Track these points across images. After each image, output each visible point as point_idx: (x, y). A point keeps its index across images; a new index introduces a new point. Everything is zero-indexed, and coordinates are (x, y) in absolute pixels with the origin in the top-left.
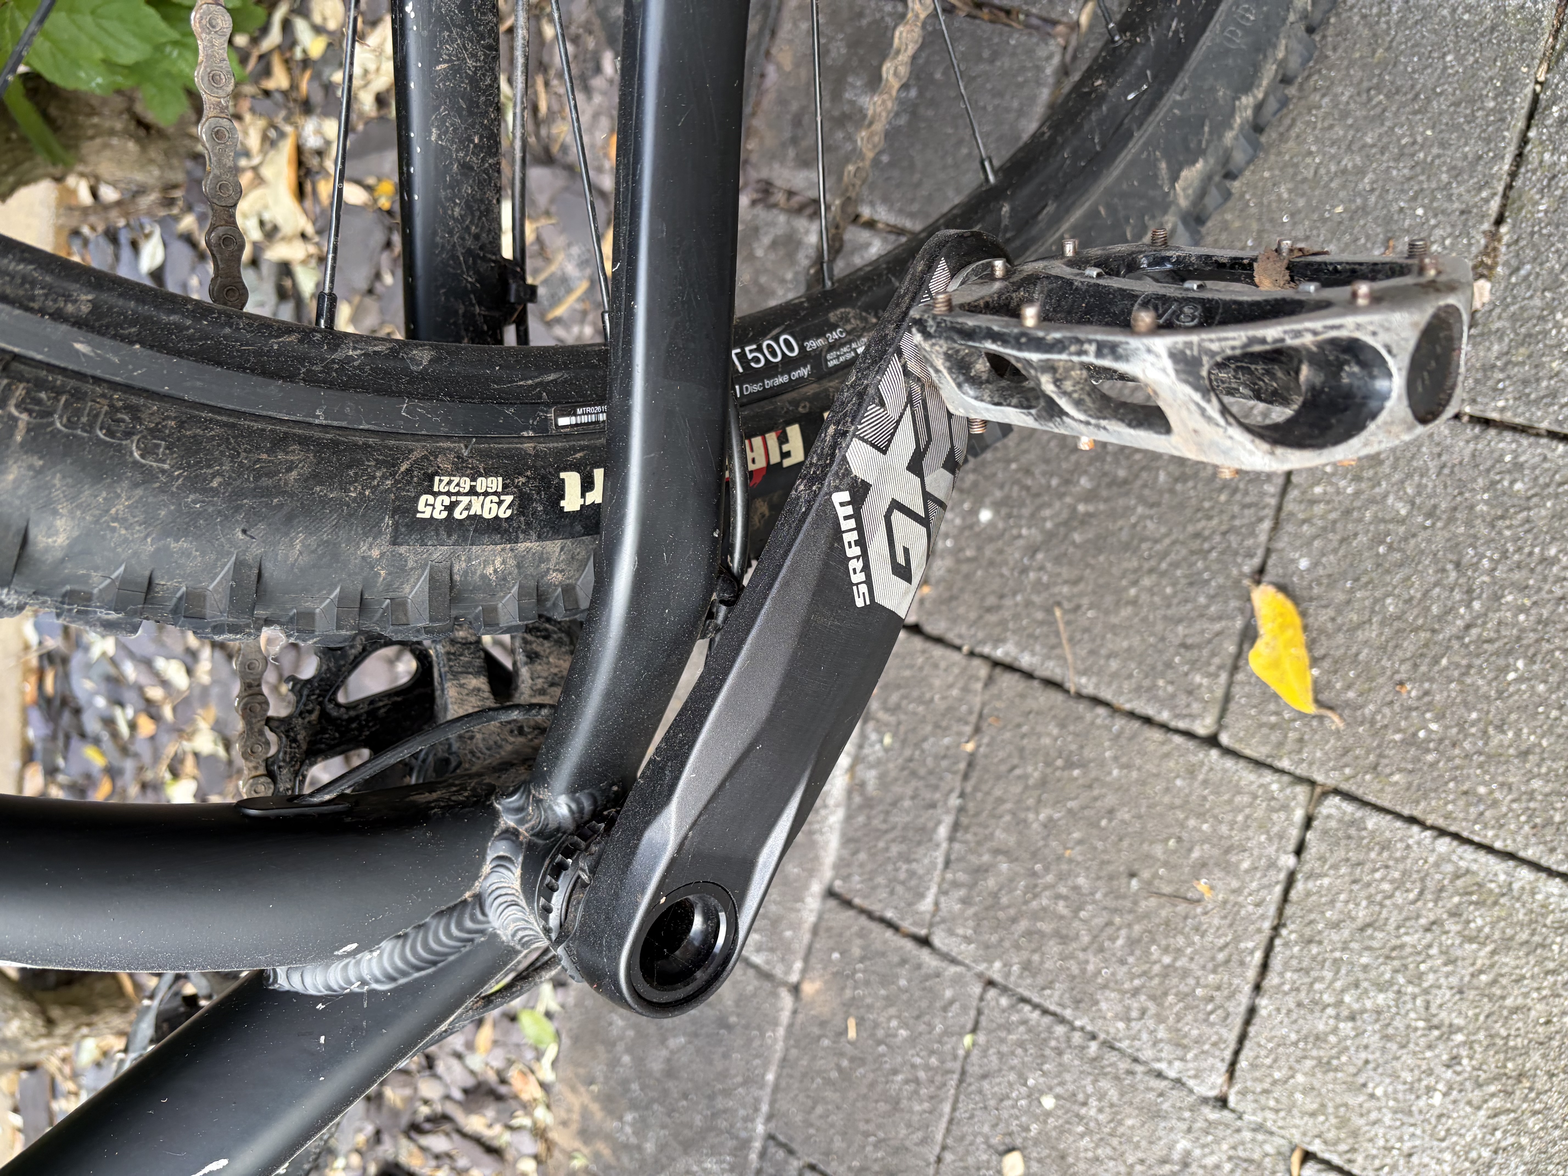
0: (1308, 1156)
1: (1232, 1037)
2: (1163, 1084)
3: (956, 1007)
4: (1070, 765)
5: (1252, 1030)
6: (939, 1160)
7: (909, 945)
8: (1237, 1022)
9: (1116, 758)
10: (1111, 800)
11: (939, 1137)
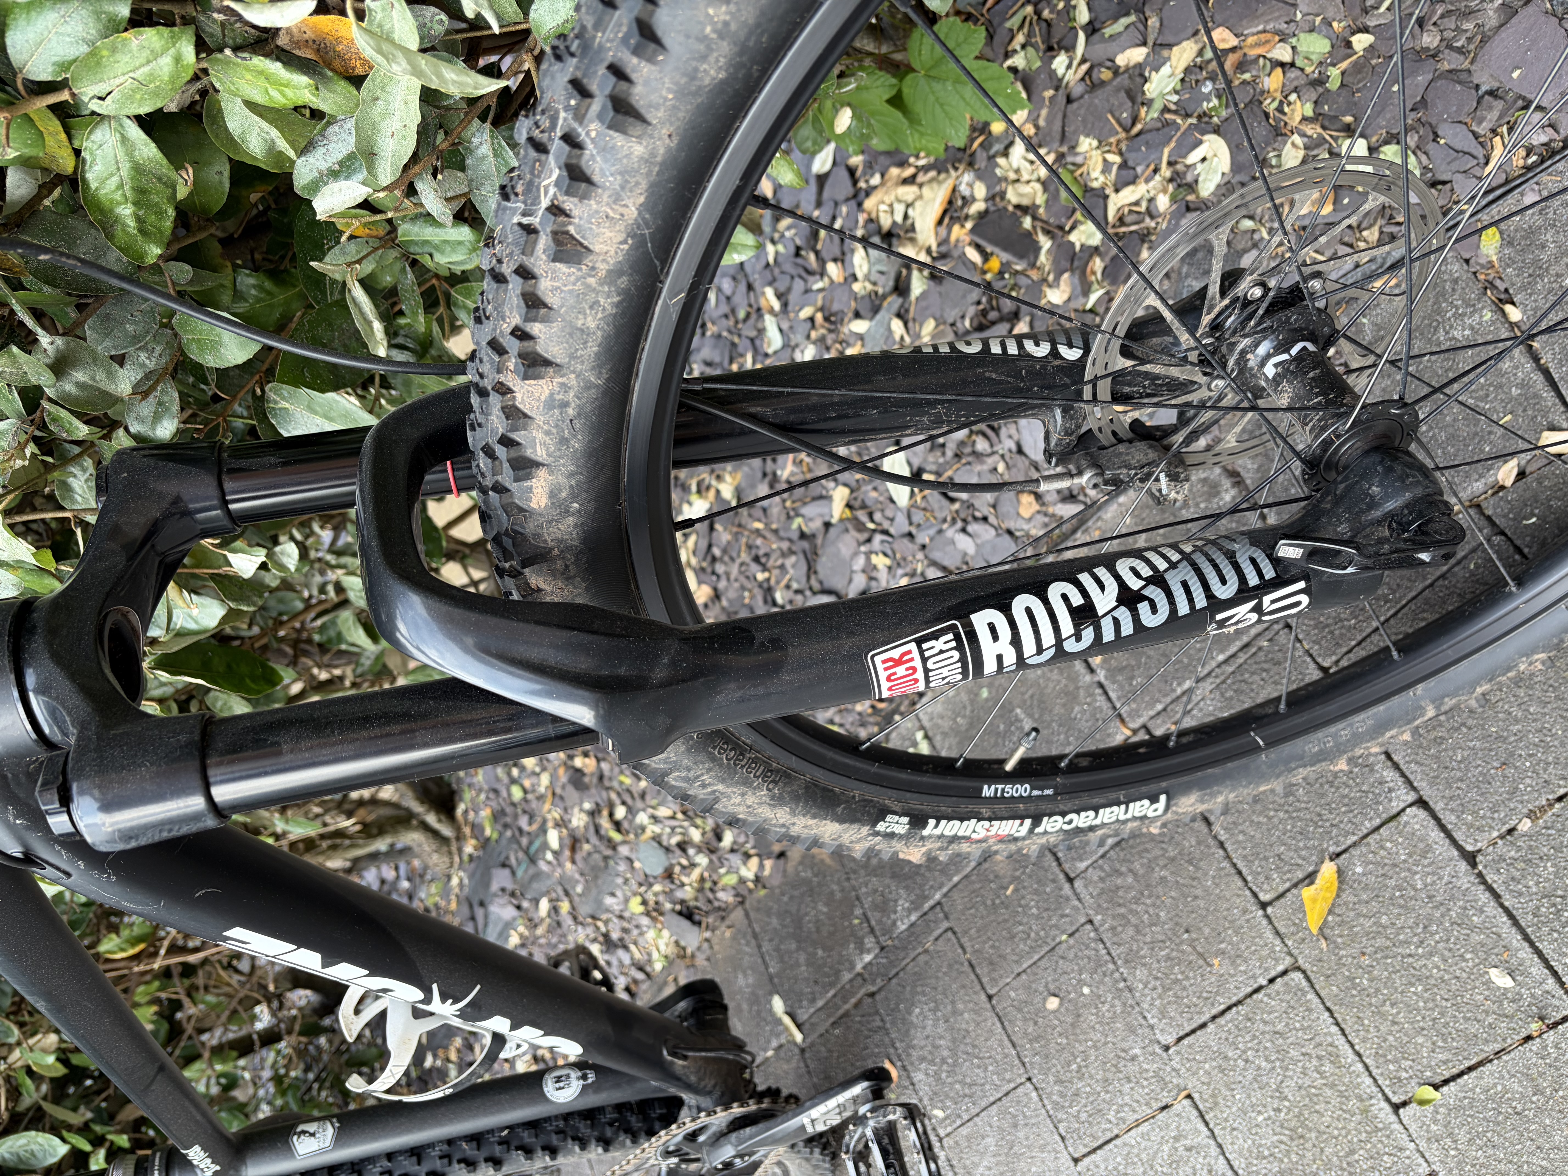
0: (1189, 1096)
1: (1188, 1029)
2: (1143, 1022)
3: (1067, 919)
4: (1190, 862)
5: (1199, 1033)
6: (1019, 974)
7: (1061, 876)
8: (1194, 1025)
9: (1214, 877)
10: (1199, 892)
11: (1025, 966)
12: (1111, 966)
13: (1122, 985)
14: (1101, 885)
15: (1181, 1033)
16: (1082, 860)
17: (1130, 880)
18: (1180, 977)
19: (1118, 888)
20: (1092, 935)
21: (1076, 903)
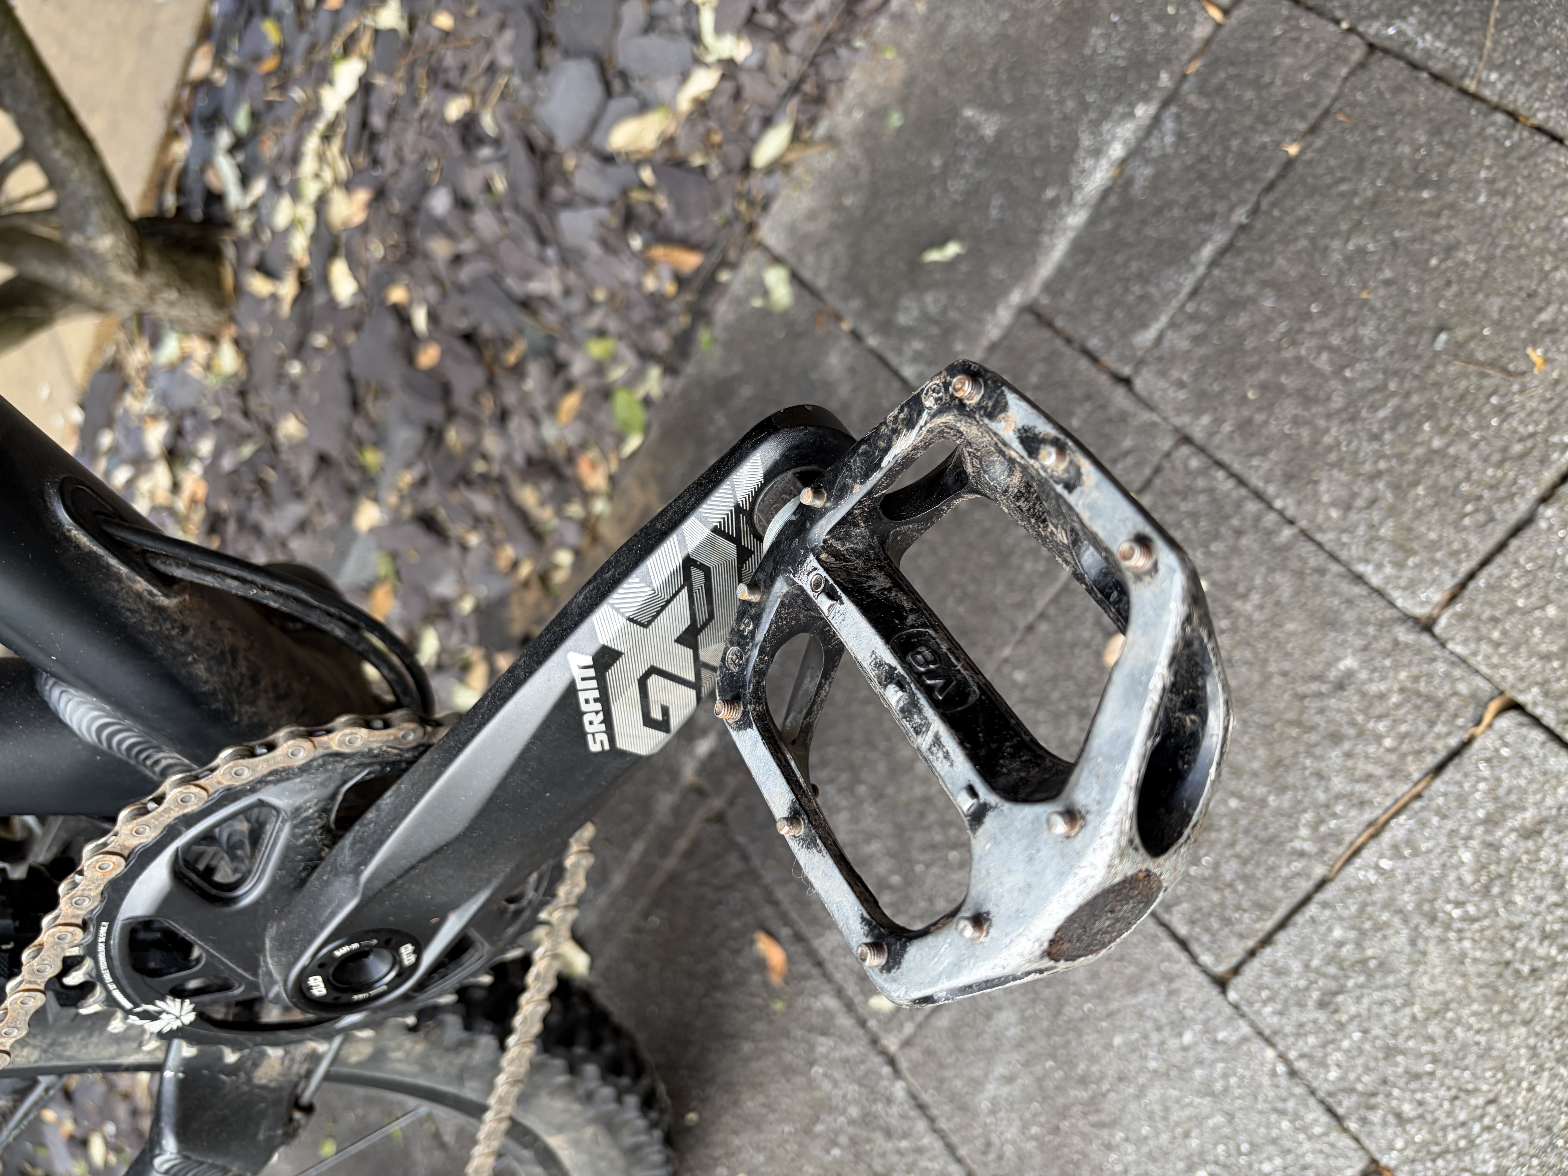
12: (1252, 507)
13: (1287, 532)
14: (1201, 351)
15: (1465, 568)
16: (1144, 325)
17: (1268, 303)
18: (1437, 443)
19: (1241, 337)
20: (1195, 463)
21: (1147, 416)
